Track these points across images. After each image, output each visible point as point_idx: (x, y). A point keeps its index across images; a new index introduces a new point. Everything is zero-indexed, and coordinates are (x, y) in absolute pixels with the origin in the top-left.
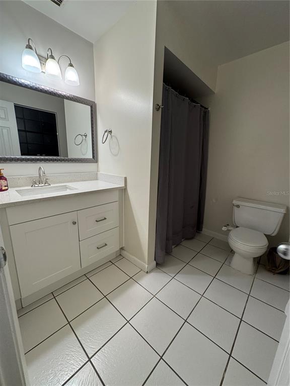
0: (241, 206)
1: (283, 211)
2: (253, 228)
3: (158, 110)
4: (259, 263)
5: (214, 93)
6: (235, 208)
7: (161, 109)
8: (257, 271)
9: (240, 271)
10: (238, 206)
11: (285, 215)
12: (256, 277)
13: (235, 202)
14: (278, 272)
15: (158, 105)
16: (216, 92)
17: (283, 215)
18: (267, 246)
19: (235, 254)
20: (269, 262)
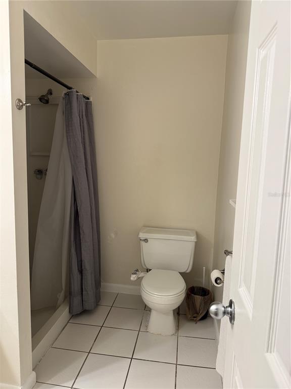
0: (149, 240)
1: (193, 238)
2: (166, 267)
3: (20, 108)
4: (178, 314)
5: (96, 77)
6: (143, 243)
7: (24, 107)
8: (178, 326)
9: (160, 334)
10: (146, 240)
11: (196, 243)
12: (179, 335)
13: (142, 236)
14: (199, 318)
15: (20, 101)
16: (98, 75)
17: (194, 243)
18: (185, 290)
19: (152, 311)
20: (189, 308)
